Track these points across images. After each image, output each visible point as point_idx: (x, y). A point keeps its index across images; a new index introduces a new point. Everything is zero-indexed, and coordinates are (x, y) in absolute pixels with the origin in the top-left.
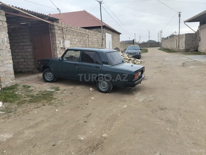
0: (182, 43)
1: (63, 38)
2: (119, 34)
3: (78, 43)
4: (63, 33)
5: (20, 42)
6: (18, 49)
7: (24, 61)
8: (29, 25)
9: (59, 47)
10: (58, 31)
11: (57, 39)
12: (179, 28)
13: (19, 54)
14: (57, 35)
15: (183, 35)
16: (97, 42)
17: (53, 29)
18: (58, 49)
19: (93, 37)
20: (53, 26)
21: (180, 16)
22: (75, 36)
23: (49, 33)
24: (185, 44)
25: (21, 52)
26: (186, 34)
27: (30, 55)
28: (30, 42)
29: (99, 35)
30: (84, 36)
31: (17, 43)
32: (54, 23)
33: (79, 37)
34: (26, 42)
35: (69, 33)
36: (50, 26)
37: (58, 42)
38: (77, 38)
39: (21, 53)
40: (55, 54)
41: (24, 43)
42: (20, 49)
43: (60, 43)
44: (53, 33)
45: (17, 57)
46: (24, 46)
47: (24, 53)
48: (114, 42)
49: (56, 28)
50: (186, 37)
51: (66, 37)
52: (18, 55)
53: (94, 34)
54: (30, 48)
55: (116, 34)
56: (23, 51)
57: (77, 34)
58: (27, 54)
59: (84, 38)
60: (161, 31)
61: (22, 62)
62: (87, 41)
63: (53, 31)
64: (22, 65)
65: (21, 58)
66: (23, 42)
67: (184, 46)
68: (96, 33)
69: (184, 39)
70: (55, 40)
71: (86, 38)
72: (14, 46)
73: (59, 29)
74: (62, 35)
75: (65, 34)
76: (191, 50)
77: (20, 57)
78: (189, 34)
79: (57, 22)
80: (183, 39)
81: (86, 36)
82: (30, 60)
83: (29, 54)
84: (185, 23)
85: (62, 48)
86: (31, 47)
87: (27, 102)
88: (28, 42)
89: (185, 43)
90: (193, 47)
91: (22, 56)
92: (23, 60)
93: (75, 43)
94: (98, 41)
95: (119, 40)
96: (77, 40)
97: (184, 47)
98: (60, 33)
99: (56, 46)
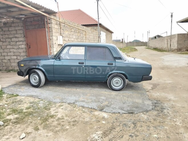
0: (173, 42)
1: (61, 34)
2: (112, 32)
3: (75, 40)
4: (61, 28)
5: (13, 38)
6: (10, 45)
7: (17, 59)
8: (23, 19)
9: (55, 43)
10: (55, 25)
11: (54, 35)
12: (171, 28)
13: (11, 50)
14: (54, 31)
15: (174, 35)
16: (93, 40)
17: (49, 23)
18: (55, 46)
19: (90, 34)
20: (49, 19)
21: (172, 16)
22: (73, 33)
23: (45, 28)
24: (177, 44)
25: (13, 48)
26: (178, 35)
27: (24, 52)
28: (24, 37)
29: (96, 33)
30: (82, 33)
31: (9, 38)
32: (51, 16)
33: (77, 34)
34: (19, 37)
35: (67, 29)
36: (46, 20)
37: (54, 38)
38: (74, 34)
39: (14, 50)
40: (51, 51)
41: (17, 39)
42: (13, 45)
43: (57, 39)
44: (49, 28)
45: (9, 54)
46: (17, 42)
47: (17, 49)
48: (108, 40)
49: (53, 21)
50: (178, 37)
51: (64, 33)
52: (10, 52)
53: (91, 32)
54: (23, 45)
55: (109, 33)
56: (16, 48)
57: (75, 31)
58: (20, 51)
59: (81, 35)
60: (149, 32)
61: (14, 59)
62: (84, 38)
63: (50, 25)
64: (14, 62)
65: (14, 55)
66: (16, 37)
67: (176, 45)
68: (92, 31)
69: (177, 39)
70: (52, 36)
71: (83, 35)
72: (6, 42)
73: (56, 24)
74: (60, 30)
75: (62, 29)
76: (183, 50)
77: (12, 54)
78: (181, 34)
79: (55, 15)
80: (175, 39)
81: (83, 33)
82: (23, 57)
83: (22, 51)
84: (178, 23)
85: (59, 45)
86: (24, 43)
87: (11, 124)
88: (22, 37)
89: (177, 42)
90: (185, 46)
91: (14, 52)
92: (15, 57)
93: (73, 39)
94: (94, 38)
95: (112, 39)
96: (74, 37)
97: (176, 47)
98: (58, 28)
99: (53, 42)
